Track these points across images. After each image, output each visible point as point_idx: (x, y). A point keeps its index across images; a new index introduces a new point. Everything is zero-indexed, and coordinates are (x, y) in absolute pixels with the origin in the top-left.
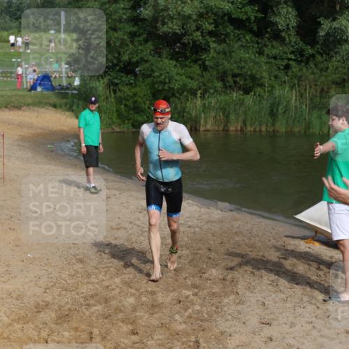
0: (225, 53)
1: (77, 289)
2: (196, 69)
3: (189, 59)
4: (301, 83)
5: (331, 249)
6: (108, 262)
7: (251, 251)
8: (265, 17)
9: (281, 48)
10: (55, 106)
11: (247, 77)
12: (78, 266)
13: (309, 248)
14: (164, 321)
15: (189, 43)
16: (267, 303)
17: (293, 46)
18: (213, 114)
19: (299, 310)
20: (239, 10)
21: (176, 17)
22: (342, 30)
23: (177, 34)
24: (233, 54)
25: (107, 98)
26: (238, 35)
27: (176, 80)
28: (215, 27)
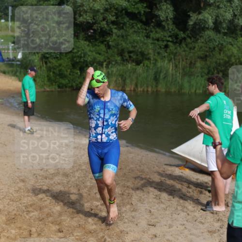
0: (123, 37)
1: (20, 200)
2: (103, 47)
3: (97, 40)
4: (176, 57)
5: (197, 174)
6: (42, 181)
7: (141, 175)
8: (151, 12)
9: (162, 33)
10: (4, 73)
11: (138, 53)
12: (21, 185)
13: (182, 173)
14: (81, 223)
15: (98, 29)
16: (152, 211)
17: (170, 32)
18: (114, 79)
19: (175, 216)
20: (133, 6)
21: (89, 11)
22: (205, 21)
23: (89, 23)
24: (129, 37)
25: (41, 67)
26: (133, 24)
27: (89, 55)
28: (116, 18)
